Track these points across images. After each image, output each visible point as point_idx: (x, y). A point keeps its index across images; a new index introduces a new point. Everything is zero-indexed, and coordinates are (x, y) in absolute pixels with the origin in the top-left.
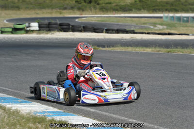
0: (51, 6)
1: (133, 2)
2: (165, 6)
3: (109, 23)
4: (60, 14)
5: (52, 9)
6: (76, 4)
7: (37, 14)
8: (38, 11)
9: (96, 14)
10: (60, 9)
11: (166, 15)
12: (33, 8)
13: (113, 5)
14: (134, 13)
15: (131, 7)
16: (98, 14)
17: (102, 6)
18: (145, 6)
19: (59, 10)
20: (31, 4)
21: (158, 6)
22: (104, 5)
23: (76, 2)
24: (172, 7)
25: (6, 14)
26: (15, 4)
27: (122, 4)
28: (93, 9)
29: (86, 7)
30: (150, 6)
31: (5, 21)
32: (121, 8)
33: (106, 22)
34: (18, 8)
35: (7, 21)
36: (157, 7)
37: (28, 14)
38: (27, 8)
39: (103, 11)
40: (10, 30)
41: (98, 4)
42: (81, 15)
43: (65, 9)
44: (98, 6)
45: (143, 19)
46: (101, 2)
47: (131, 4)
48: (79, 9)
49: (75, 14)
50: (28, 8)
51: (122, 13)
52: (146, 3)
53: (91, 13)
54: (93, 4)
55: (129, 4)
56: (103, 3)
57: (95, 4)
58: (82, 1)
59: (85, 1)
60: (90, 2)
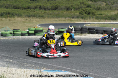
0: (63, 16)
1: (117, 14)
3: (107, 27)
4: (71, 21)
5: (65, 18)
6: (80, 15)
7: (56, 21)
8: (56, 19)
9: (94, 21)
13: (104, 15)
15: (115, 17)
16: (96, 22)
17: (97, 17)
19: (70, 19)
20: (50, 14)
22: (97, 15)
23: (80, 13)
25: (36, 21)
26: (39, 14)
27: (110, 15)
28: (91, 18)
31: (38, 26)
32: (109, 18)
33: (106, 27)
35: (39, 25)
37: (50, 21)
39: (98, 20)
41: (94, 15)
43: (73, 18)
44: (94, 16)
46: (96, 14)
48: (82, 18)
49: (81, 21)
50: (49, 17)
51: (112, 21)
53: (90, 21)
54: (91, 15)
55: (114, 15)
56: (97, 14)
57: (92, 15)
58: (84, 13)
59: (86, 13)
60: (89, 14)
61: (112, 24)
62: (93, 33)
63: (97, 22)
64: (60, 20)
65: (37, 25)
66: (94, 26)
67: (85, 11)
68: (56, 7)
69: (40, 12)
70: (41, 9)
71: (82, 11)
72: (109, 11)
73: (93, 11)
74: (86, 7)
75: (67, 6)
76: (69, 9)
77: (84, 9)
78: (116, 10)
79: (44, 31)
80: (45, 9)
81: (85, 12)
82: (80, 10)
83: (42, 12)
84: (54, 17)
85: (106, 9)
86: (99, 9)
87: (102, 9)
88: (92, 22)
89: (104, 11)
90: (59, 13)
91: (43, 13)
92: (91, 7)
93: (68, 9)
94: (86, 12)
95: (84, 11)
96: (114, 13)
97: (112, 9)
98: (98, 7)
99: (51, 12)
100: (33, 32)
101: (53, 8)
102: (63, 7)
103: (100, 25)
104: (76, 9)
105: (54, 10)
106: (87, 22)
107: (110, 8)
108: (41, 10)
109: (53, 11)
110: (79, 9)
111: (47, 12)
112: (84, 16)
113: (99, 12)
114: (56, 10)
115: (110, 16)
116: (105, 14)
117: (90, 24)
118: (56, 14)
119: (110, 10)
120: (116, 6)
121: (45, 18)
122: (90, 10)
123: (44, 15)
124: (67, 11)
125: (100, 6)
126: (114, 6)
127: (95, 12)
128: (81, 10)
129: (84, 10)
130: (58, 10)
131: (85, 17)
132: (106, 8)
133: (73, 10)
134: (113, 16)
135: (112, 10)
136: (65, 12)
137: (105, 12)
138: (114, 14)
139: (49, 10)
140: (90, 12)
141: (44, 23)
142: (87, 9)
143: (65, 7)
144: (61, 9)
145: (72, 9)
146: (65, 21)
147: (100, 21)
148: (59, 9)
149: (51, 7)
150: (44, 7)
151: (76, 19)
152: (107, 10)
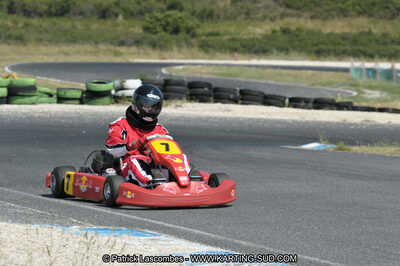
0: (90, 37)
1: (269, 33)
2: (339, 44)
4: (116, 55)
5: (96, 43)
6: (147, 35)
7: (66, 54)
8: (66, 48)
9: (194, 58)
10: (112, 44)
11: (358, 64)
12: (53, 41)
13: (226, 38)
14: (278, 59)
15: (266, 44)
16: (199, 58)
17: (203, 41)
18: (296, 43)
19: (112, 47)
20: (46, 31)
21: (323, 43)
22: (204, 38)
23: (146, 29)
24: (356, 48)
26: (8, 29)
27: (245, 37)
28: (184, 45)
29: (167, 42)
30: (306, 44)
31: (7, 69)
32: (243, 46)
34: (20, 39)
35: (10, 68)
36: (323, 47)
38: (40, 41)
39: (206, 52)
40: (78, 95)
41: (193, 36)
42: (165, 58)
43: (122, 43)
44: (194, 41)
45: (304, 72)
46: (199, 31)
47: (265, 37)
48: (154, 45)
49: (147, 55)
50: (42, 40)
51: (253, 58)
52: (297, 36)
54: (182, 35)
55: (260, 37)
56: (204, 34)
57: (188, 36)
58: (159, 29)
59: (165, 29)
60: (176, 31)
61: (257, 66)
62: (205, 98)
63: (203, 58)
64: (78, 52)
65: (3, 67)
66: (198, 75)
67: (163, 23)
68: (65, 5)
69: (10, 24)
70: (14, 13)
71: (154, 20)
72: (244, 22)
73: (190, 23)
74: (164, 6)
75: (101, 4)
76: (107, 14)
77: (160, 16)
78: (267, 21)
79: (40, 88)
80: (27, 13)
81: (161, 25)
82: (147, 16)
83: (16, 23)
84: (57, 43)
85: (232, 17)
86: (209, 15)
87: (218, 17)
88: (186, 59)
89: (227, 23)
90: (74, 27)
91: (20, 25)
92: (181, 9)
93: (104, 14)
94: (168, 24)
95: (159, 23)
96: (259, 30)
97: (252, 16)
98: (205, 10)
99: (46, 23)
100: (3, 92)
101: (53, 10)
102: (87, 7)
103: (218, 70)
104: (129, 15)
105: (56, 15)
106: (171, 58)
107: (248, 14)
108: (14, 17)
109: (55, 19)
110: (141, 13)
111: (35, 21)
112: (159, 39)
113: (208, 27)
114: (62, 18)
115: (246, 40)
116: (230, 34)
117: (181, 67)
118: (65, 31)
119: (246, 19)
120: (267, 7)
121: (29, 45)
122: (181, 18)
123: (23, 32)
124: (102, 21)
125: (214, 7)
126: (259, 5)
127: (198, 26)
128: (148, 19)
129: (158, 20)
130: (69, 18)
131: (162, 43)
132: (231, 14)
133: (120, 17)
134: (256, 42)
135: (252, 19)
136: (96, 25)
137: (230, 25)
138: (260, 35)
139: (41, 15)
140: (180, 25)
141: (27, 61)
142: (169, 16)
143: (95, 6)
144: (82, 13)
145: (117, 15)
146: (95, 53)
147: (213, 58)
148: (75, 15)
149: (45, 7)
150: (24, 5)
151: (134, 49)
152: (235, 19)
